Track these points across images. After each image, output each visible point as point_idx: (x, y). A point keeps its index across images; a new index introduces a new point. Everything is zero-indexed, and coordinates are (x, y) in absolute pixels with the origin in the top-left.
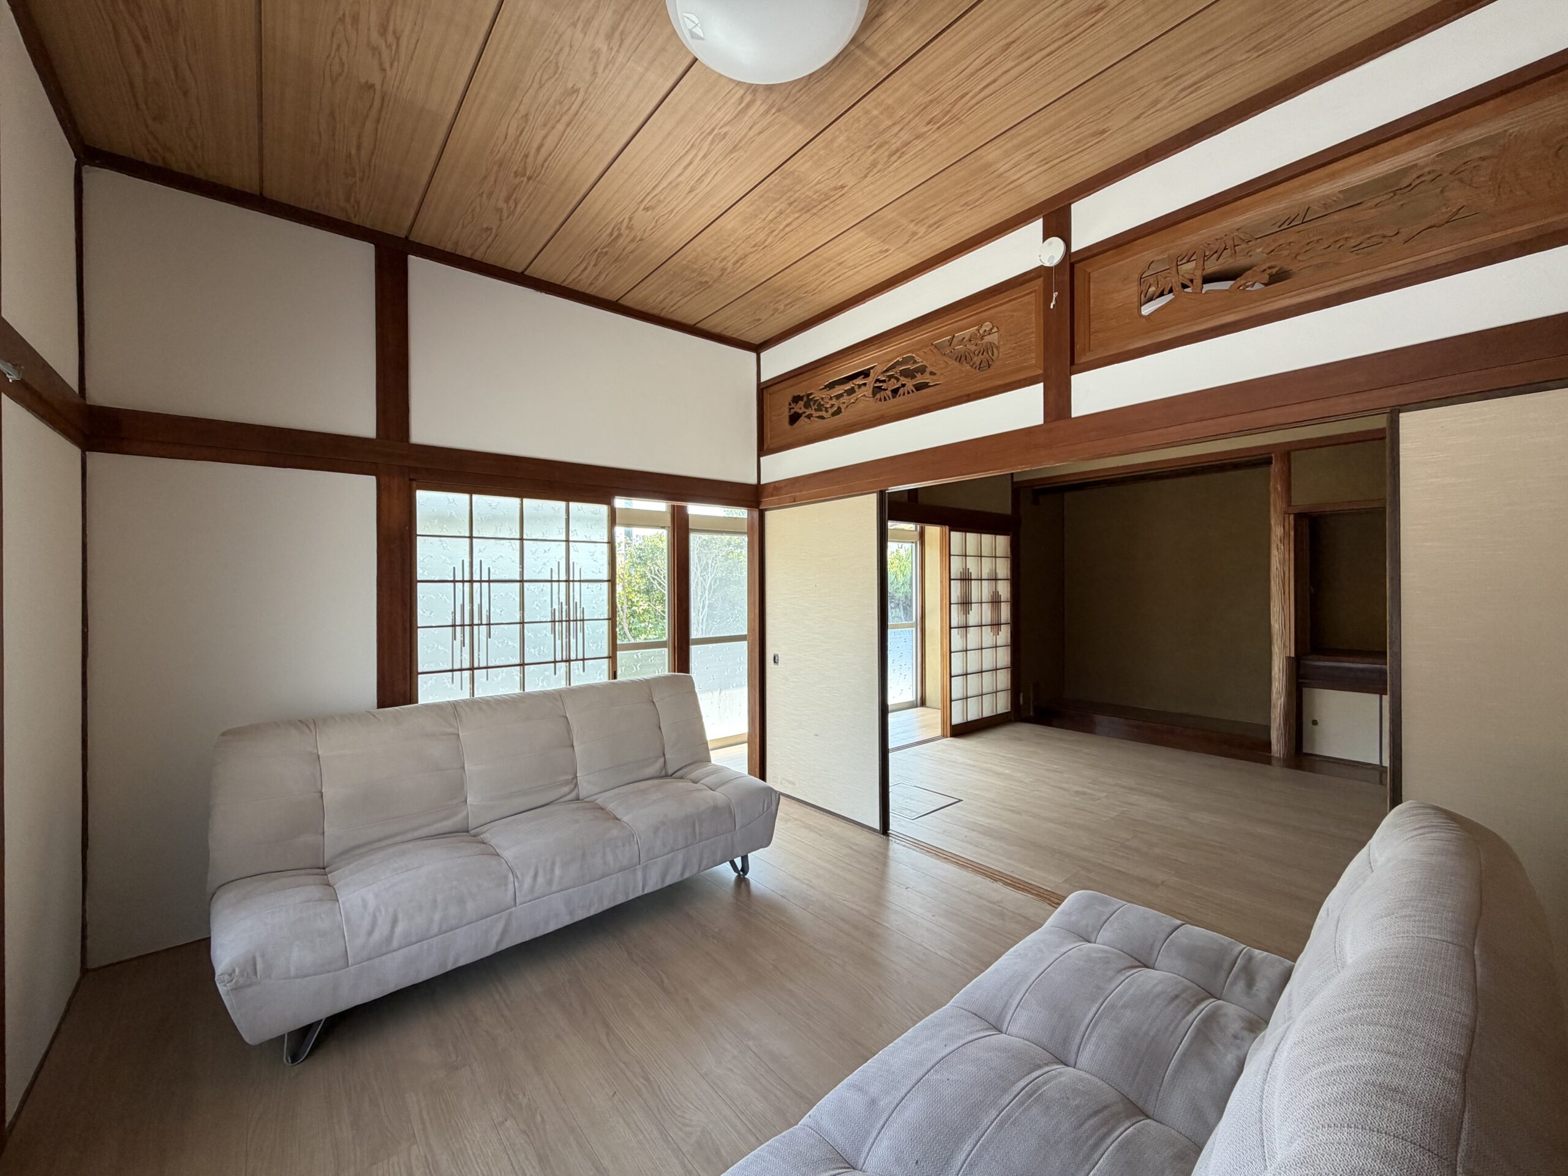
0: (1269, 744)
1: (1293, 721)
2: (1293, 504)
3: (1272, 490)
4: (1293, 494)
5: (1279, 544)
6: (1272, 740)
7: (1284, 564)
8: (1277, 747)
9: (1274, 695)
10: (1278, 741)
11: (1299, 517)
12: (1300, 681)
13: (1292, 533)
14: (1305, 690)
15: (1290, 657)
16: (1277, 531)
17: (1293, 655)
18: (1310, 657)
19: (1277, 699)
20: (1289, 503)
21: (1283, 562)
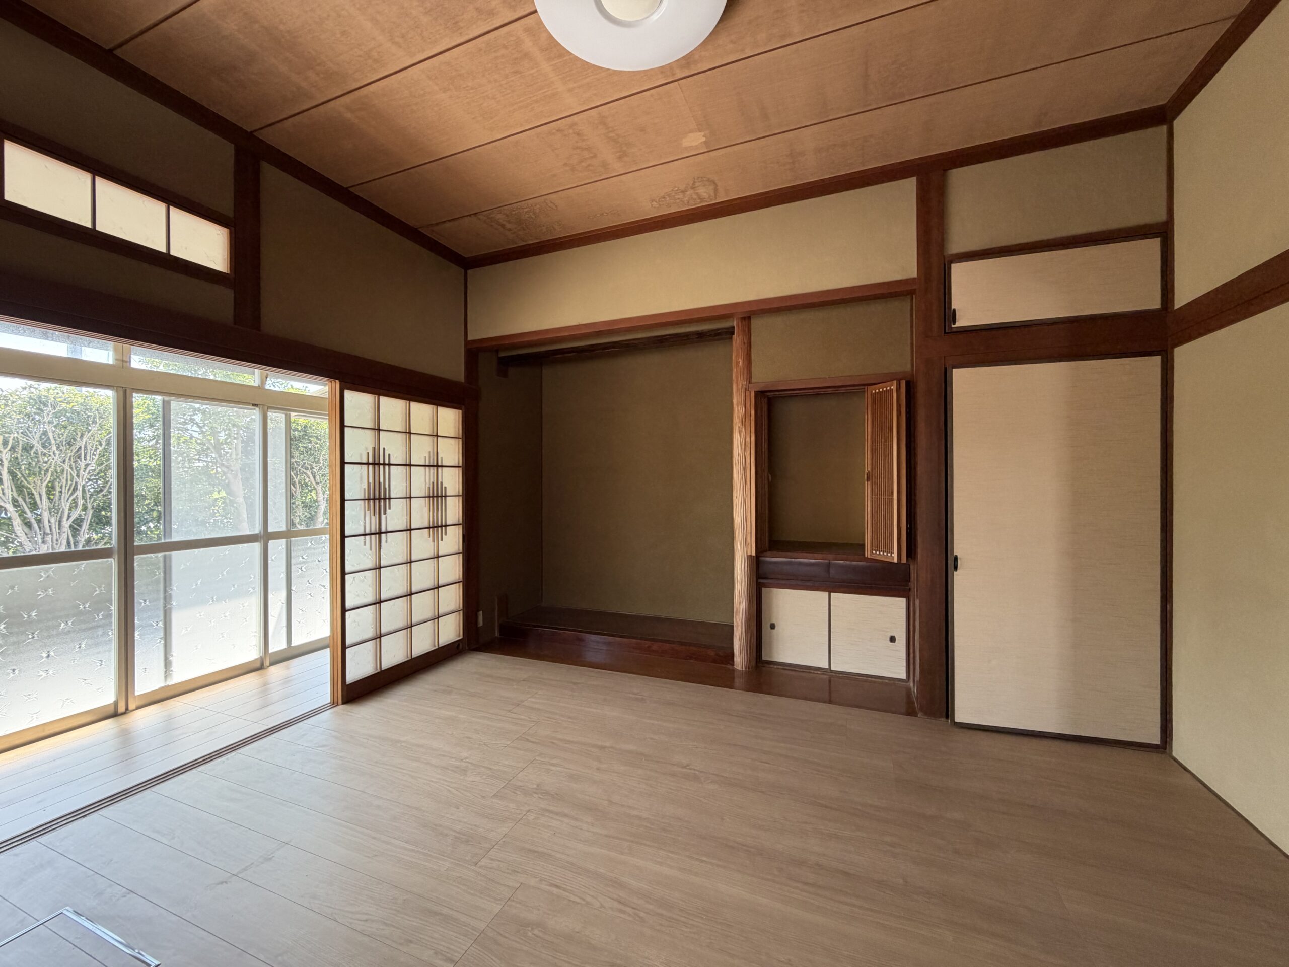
0: (732, 655)
1: (754, 628)
2: (753, 380)
3: (734, 364)
4: (753, 369)
5: (741, 426)
6: (735, 651)
7: (745, 450)
8: (740, 660)
9: (737, 599)
10: (740, 652)
11: (760, 394)
12: (761, 581)
13: (753, 412)
14: (764, 590)
15: (751, 556)
16: (738, 412)
17: (754, 554)
18: (768, 553)
19: (740, 603)
20: (749, 380)
21: (744, 447)
